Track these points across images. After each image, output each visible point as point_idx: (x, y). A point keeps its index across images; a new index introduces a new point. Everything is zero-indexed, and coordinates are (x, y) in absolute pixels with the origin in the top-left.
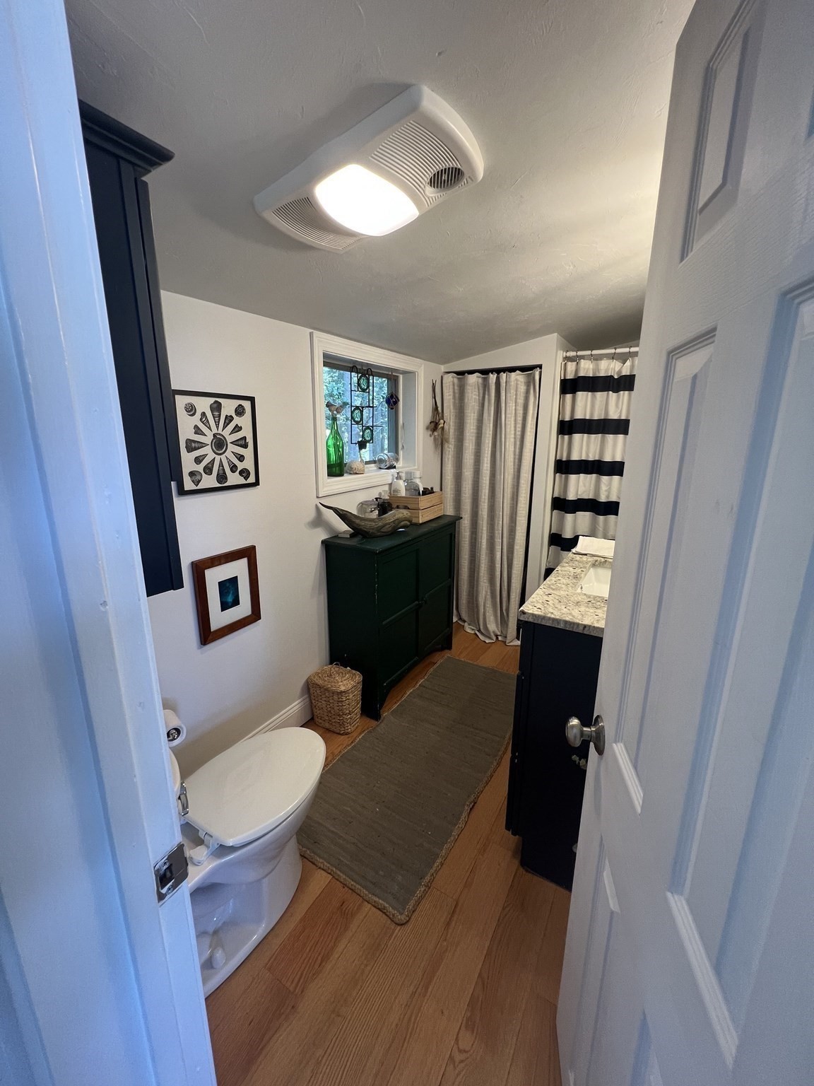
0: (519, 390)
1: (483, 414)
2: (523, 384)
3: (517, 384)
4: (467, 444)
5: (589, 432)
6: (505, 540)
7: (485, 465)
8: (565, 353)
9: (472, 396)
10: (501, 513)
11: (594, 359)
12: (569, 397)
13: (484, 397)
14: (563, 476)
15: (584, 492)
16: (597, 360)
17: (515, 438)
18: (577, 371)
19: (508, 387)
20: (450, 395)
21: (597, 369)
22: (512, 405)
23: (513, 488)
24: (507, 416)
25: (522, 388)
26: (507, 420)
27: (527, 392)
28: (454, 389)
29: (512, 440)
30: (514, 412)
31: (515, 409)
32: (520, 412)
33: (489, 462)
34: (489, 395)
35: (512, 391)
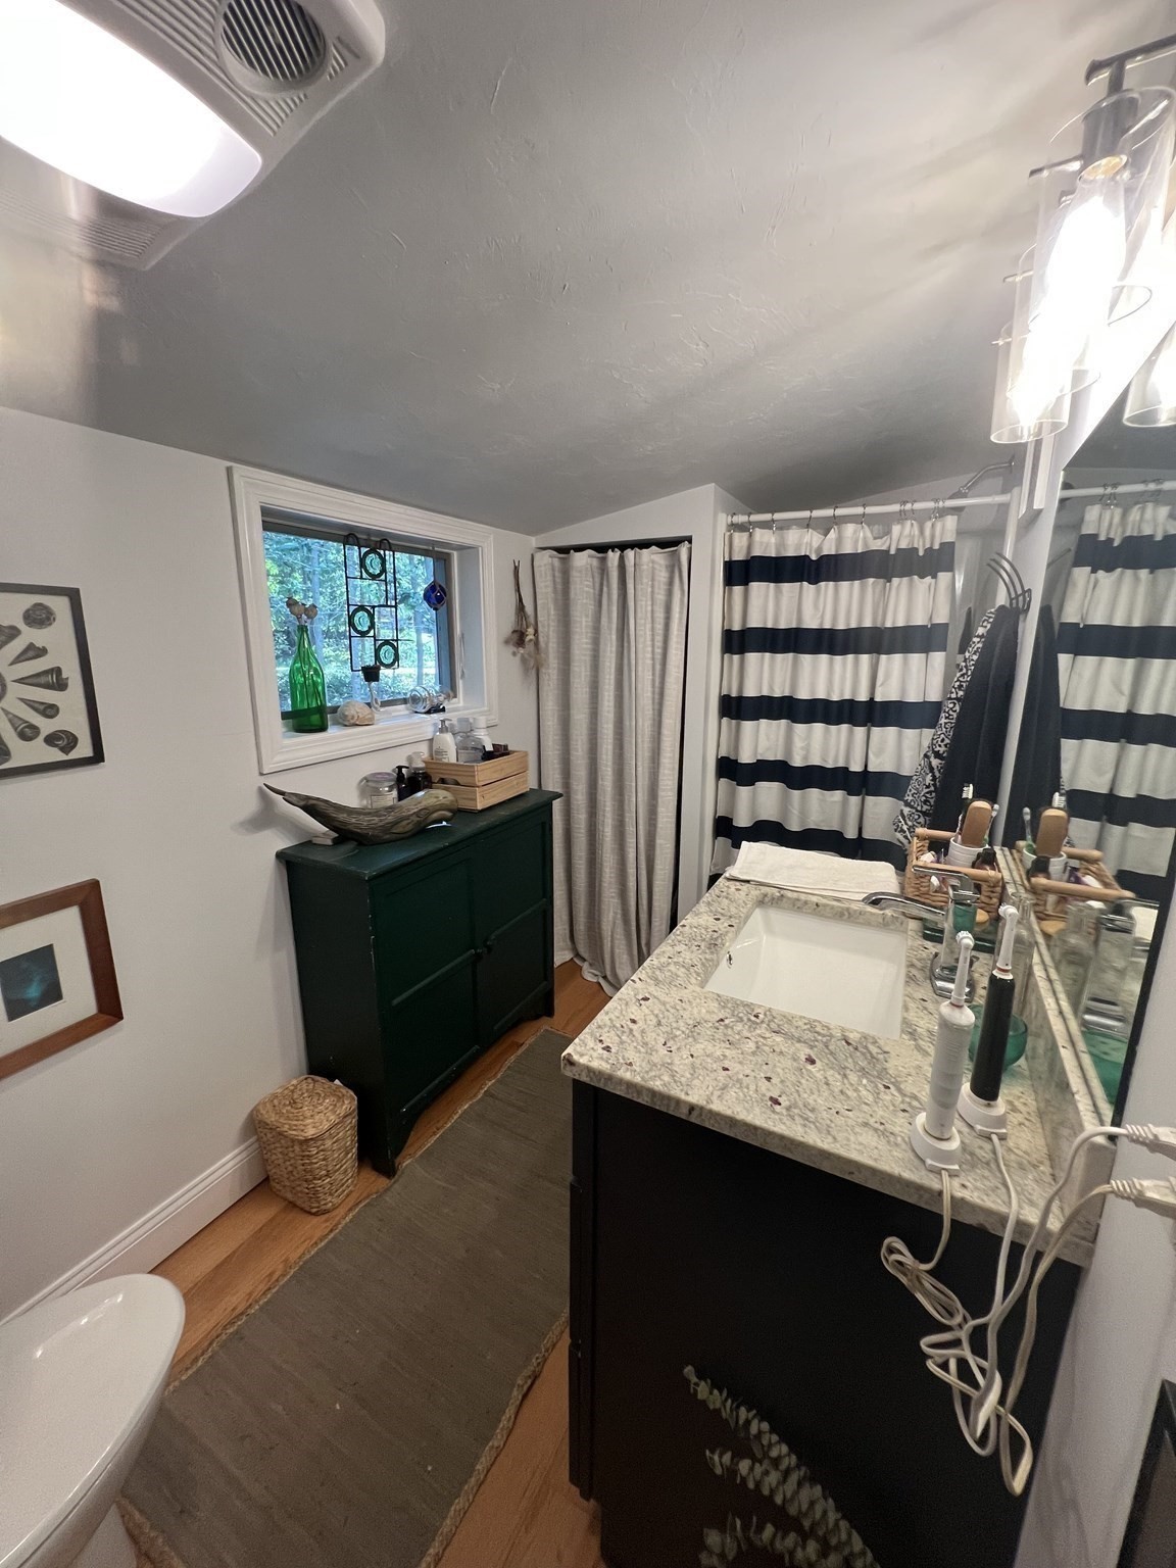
0: (657, 578)
1: (600, 617)
2: (664, 569)
3: (653, 568)
4: (576, 669)
5: (774, 650)
6: (641, 827)
7: (606, 703)
8: (730, 517)
9: (583, 590)
10: (634, 784)
11: (778, 528)
12: (738, 590)
13: (601, 590)
14: (734, 721)
15: (768, 749)
16: (780, 528)
17: (653, 659)
18: (749, 548)
19: (638, 574)
20: (546, 587)
21: (781, 544)
22: (645, 605)
23: (654, 741)
24: (638, 621)
25: (662, 575)
26: (638, 628)
27: (671, 583)
28: (554, 576)
29: (649, 662)
30: (649, 615)
31: (652, 611)
32: (660, 615)
33: (612, 698)
34: (609, 586)
35: (645, 580)
